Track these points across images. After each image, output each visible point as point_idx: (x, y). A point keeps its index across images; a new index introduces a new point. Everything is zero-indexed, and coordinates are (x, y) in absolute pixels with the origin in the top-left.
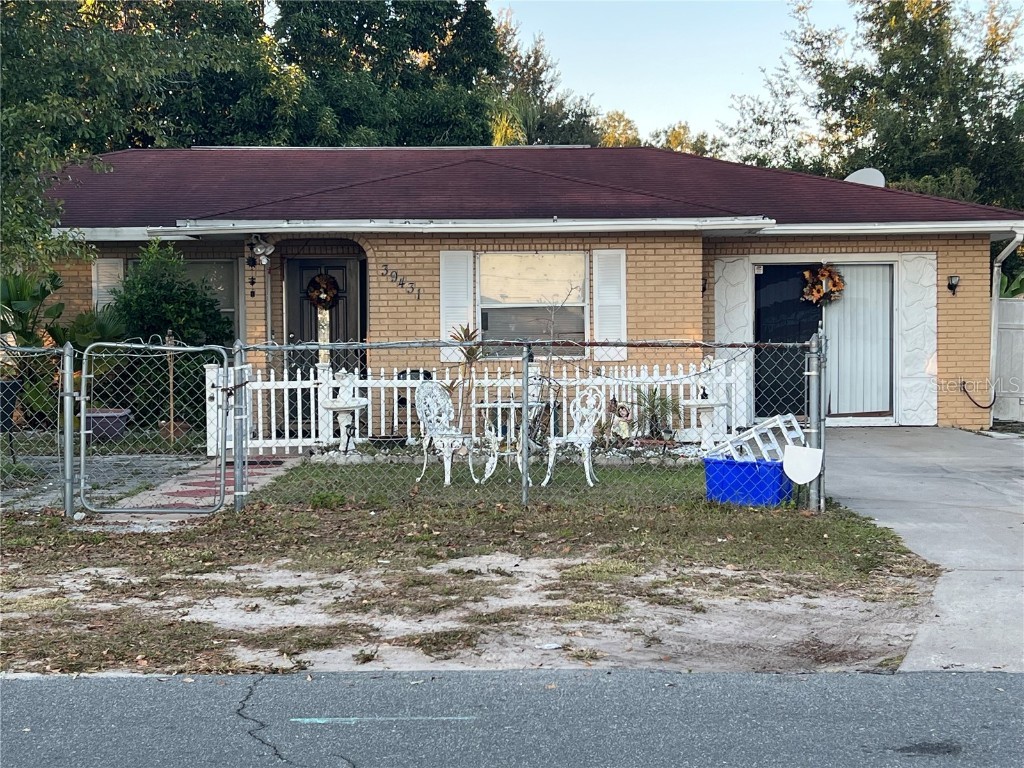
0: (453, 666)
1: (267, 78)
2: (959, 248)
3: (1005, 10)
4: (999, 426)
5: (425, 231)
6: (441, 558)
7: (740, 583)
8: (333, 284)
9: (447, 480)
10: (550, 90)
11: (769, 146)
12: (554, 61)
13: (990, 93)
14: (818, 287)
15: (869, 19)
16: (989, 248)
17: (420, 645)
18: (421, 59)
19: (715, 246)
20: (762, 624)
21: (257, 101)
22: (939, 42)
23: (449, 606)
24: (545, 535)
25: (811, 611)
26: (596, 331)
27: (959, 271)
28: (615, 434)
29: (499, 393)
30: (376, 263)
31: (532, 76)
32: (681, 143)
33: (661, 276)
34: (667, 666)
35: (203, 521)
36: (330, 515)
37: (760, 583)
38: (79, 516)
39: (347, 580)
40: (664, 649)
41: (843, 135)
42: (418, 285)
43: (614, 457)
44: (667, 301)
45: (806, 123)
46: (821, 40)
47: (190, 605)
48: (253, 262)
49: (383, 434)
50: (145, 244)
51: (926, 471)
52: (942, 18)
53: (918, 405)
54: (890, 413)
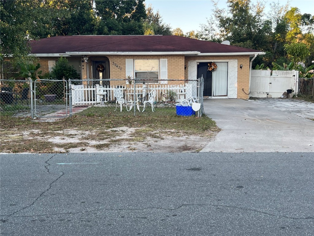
0: (102, 152)
1: (92, 20)
2: (243, 58)
3: (262, 5)
4: (251, 98)
5: (122, 54)
6: (111, 128)
7: (174, 133)
8: (103, 67)
9: (121, 111)
10: (161, 23)
11: (208, 36)
12: (162, 16)
13: (258, 24)
14: (211, 67)
15: (231, 6)
16: (249, 58)
17: (96, 147)
18: (129, 15)
19: (188, 58)
20: (175, 142)
21: (90, 25)
22: (246, 11)
23: (107, 138)
24: (136, 123)
25: (188, 139)
26: (161, 77)
27: (243, 64)
28: (163, 101)
29: (137, 91)
30: (111, 62)
31: (156, 20)
32: (193, 35)
33: (175, 65)
34: (150, 151)
35: (62, 119)
36: (90, 118)
37: (179, 133)
38: (35, 118)
39: (87, 133)
40: (151, 148)
41: (225, 33)
42: (121, 67)
43: (161, 105)
44: (177, 70)
45: (216, 30)
46: (220, 11)
47: (49, 138)
48: (83, 61)
49: (111, 100)
50: (60, 57)
51: (229, 108)
52: (247, 6)
53: (233, 94)
54: (227, 96)
